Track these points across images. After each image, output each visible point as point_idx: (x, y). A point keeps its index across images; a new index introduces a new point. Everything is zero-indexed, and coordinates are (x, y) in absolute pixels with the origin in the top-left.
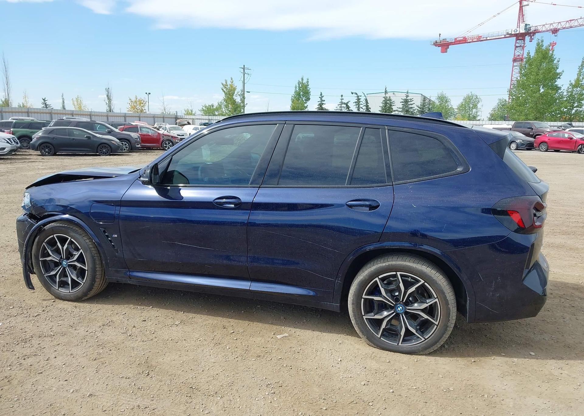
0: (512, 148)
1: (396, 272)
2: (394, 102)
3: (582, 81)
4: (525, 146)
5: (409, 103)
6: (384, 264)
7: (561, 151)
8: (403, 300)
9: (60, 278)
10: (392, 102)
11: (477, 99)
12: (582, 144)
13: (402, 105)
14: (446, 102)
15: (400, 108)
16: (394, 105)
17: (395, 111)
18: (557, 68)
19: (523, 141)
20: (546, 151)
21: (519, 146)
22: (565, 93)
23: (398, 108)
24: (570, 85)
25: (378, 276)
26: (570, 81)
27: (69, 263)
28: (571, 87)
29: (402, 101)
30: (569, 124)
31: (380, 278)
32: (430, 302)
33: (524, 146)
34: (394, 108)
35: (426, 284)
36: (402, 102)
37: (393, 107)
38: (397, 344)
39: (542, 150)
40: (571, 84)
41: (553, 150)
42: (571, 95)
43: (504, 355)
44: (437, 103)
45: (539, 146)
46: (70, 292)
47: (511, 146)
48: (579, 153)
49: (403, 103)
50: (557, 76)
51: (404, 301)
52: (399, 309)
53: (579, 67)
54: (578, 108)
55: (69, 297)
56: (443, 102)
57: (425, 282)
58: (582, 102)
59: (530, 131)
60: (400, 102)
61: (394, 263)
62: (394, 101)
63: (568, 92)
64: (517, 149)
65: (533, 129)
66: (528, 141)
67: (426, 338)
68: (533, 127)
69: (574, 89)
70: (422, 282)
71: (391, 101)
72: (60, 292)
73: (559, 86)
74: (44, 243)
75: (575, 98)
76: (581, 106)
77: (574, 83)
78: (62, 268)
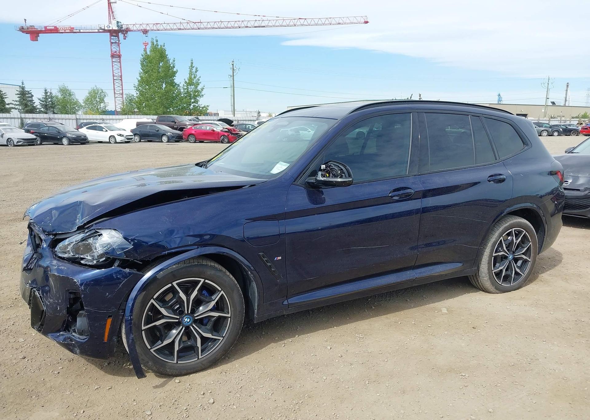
0: (163, 140)
2: (6, 94)
3: (194, 80)
4: (175, 138)
5: (27, 95)
7: (204, 142)
10: (3, 94)
11: (103, 93)
13: (18, 97)
14: (70, 95)
15: (16, 101)
16: (6, 98)
17: (8, 104)
18: (174, 67)
19: (173, 134)
20: (195, 142)
21: (170, 139)
22: (182, 90)
23: (13, 101)
26: (185, 79)
28: (186, 85)
29: (18, 92)
30: (197, 118)
33: (174, 139)
34: (7, 101)
36: (18, 94)
37: (6, 100)
39: (191, 142)
40: (186, 82)
41: (198, 142)
42: (188, 91)
44: (60, 96)
45: (188, 137)
47: (163, 139)
48: (222, 143)
49: (19, 96)
50: (174, 73)
53: (190, 67)
54: (194, 104)
56: (66, 95)
58: (197, 98)
59: (174, 124)
60: (16, 94)
62: (5, 93)
63: (184, 89)
64: (168, 142)
65: (176, 122)
66: (176, 134)
68: (176, 121)
69: (188, 87)
71: (2, 93)
73: (178, 83)
74: (152, 301)
75: (191, 94)
76: (196, 102)
77: (187, 81)
78: (184, 328)
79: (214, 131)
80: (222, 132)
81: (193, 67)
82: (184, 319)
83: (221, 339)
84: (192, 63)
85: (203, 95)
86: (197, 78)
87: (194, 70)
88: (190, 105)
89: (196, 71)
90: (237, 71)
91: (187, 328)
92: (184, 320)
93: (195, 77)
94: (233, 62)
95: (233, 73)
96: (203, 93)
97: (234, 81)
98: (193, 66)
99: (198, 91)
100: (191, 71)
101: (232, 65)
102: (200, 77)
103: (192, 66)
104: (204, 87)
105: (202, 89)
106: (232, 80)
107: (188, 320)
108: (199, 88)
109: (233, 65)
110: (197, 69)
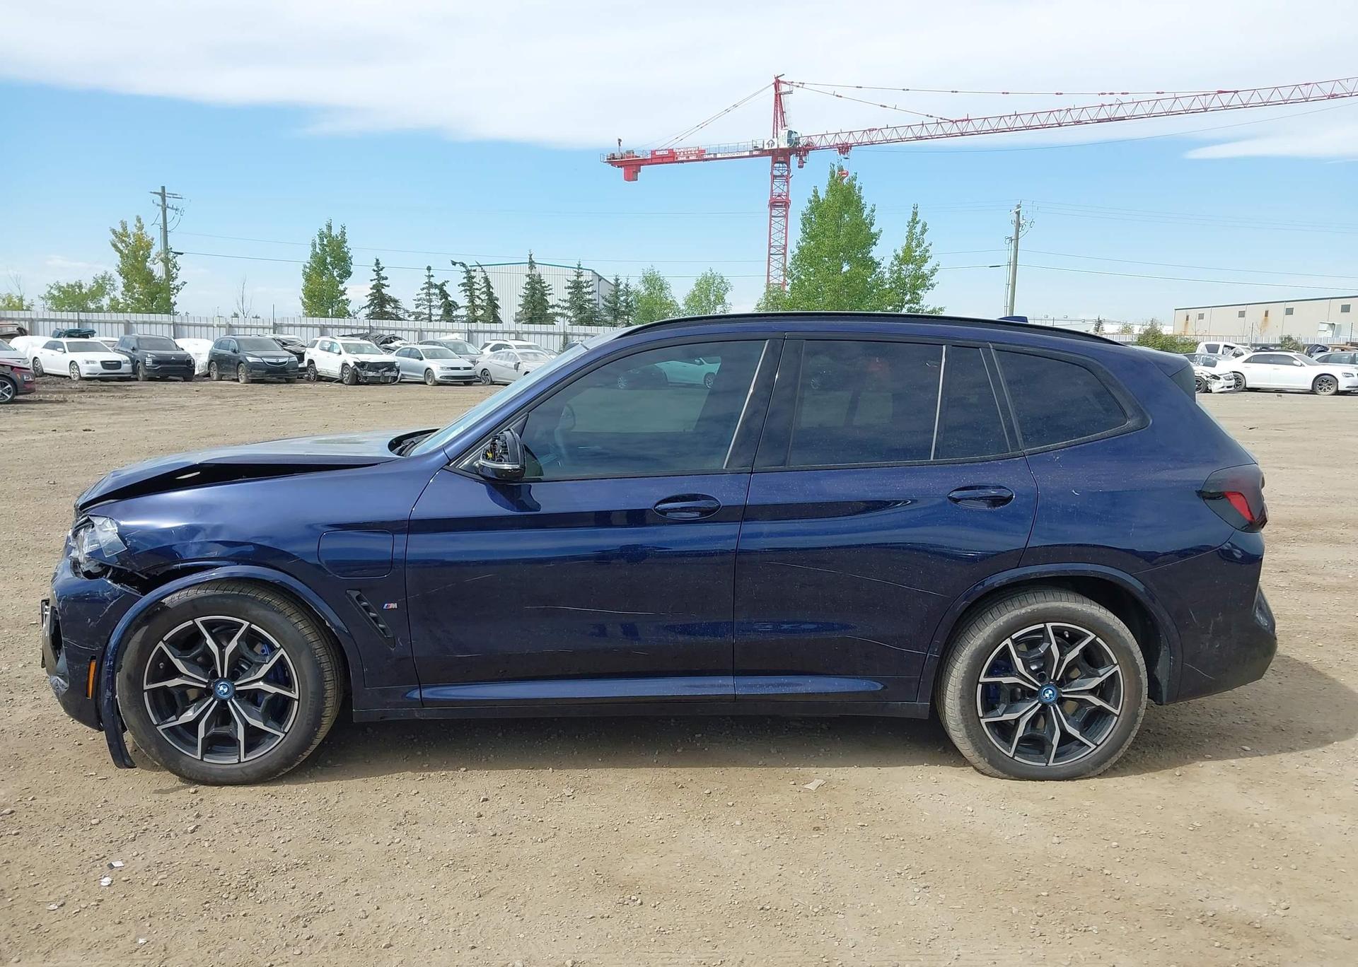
1: (1044, 623)
2: (550, 287)
3: (916, 251)
5: (585, 290)
6: (1023, 611)
8: (1055, 677)
9: (207, 730)
10: (546, 287)
11: (723, 285)
13: (569, 293)
14: (662, 289)
15: (565, 301)
16: (550, 294)
17: (553, 307)
18: (872, 224)
22: (887, 275)
23: (560, 300)
24: (896, 259)
25: (1010, 636)
26: (895, 251)
27: (238, 689)
28: (897, 262)
29: (569, 284)
31: (1013, 638)
32: (1105, 673)
34: (551, 300)
35: (1098, 639)
36: (569, 288)
37: (548, 298)
38: (1045, 764)
40: (897, 257)
42: (899, 278)
43: (1210, 756)
44: (642, 289)
46: (239, 762)
49: (571, 291)
50: (871, 239)
51: (1058, 679)
52: (1047, 695)
53: (909, 222)
54: (911, 305)
55: (241, 773)
56: (655, 288)
57: (1097, 636)
58: (919, 292)
60: (565, 288)
61: (1041, 606)
62: (549, 285)
63: (892, 272)
67: (1098, 743)
69: (902, 266)
70: (1092, 636)
71: (543, 285)
72: (208, 765)
73: (877, 260)
74: (161, 644)
75: (905, 284)
76: (916, 299)
77: (901, 254)
78: (216, 702)
81: (917, 223)
82: (219, 686)
83: (282, 735)
84: (915, 214)
85: (932, 285)
86: (924, 246)
87: (918, 228)
88: (902, 306)
89: (924, 231)
90: (1026, 228)
91: (223, 703)
92: (219, 689)
93: (919, 245)
94: (1019, 206)
95: (1017, 232)
96: (934, 280)
97: (1017, 250)
98: (917, 219)
99: (924, 277)
100: (910, 231)
101: (1015, 215)
102: (931, 245)
103: (914, 221)
104: (937, 267)
105: (933, 272)
106: (1013, 248)
107: (226, 690)
108: (926, 269)
109: (1018, 213)
110: (925, 225)
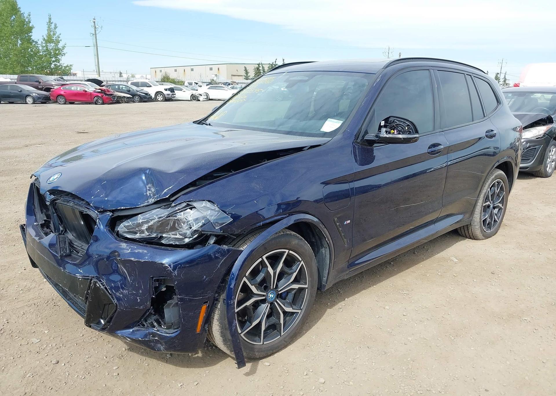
0: (28, 102)
3: (54, 37)
4: (42, 99)
7: (75, 103)
12: (97, 96)
18: (30, 23)
19: (38, 94)
20: (65, 104)
21: (36, 100)
22: (40, 48)
24: (44, 40)
26: (43, 36)
28: (44, 42)
30: (61, 78)
33: (40, 100)
39: (61, 103)
40: (44, 39)
41: (69, 103)
42: (47, 49)
45: (57, 98)
47: (27, 100)
48: (96, 104)
50: (30, 29)
53: (47, 23)
54: (55, 63)
58: (58, 57)
59: (38, 85)
63: (43, 47)
64: (34, 103)
65: (40, 82)
66: (43, 95)
68: (40, 81)
69: (47, 44)
73: (35, 40)
75: (51, 53)
76: (58, 61)
77: (46, 38)
79: (86, 91)
80: (94, 92)
81: (52, 23)
84: (50, 19)
85: (64, 54)
86: (57, 35)
87: (53, 26)
88: (51, 64)
89: (56, 27)
90: (99, 29)
93: (54, 34)
94: (94, 19)
95: (95, 31)
96: (65, 51)
97: (96, 39)
98: (51, 22)
99: (59, 49)
100: (49, 27)
101: (93, 23)
102: (60, 34)
103: (50, 23)
104: (65, 45)
105: (64, 47)
106: (94, 38)
108: (60, 46)
109: (94, 22)
110: (56, 25)
